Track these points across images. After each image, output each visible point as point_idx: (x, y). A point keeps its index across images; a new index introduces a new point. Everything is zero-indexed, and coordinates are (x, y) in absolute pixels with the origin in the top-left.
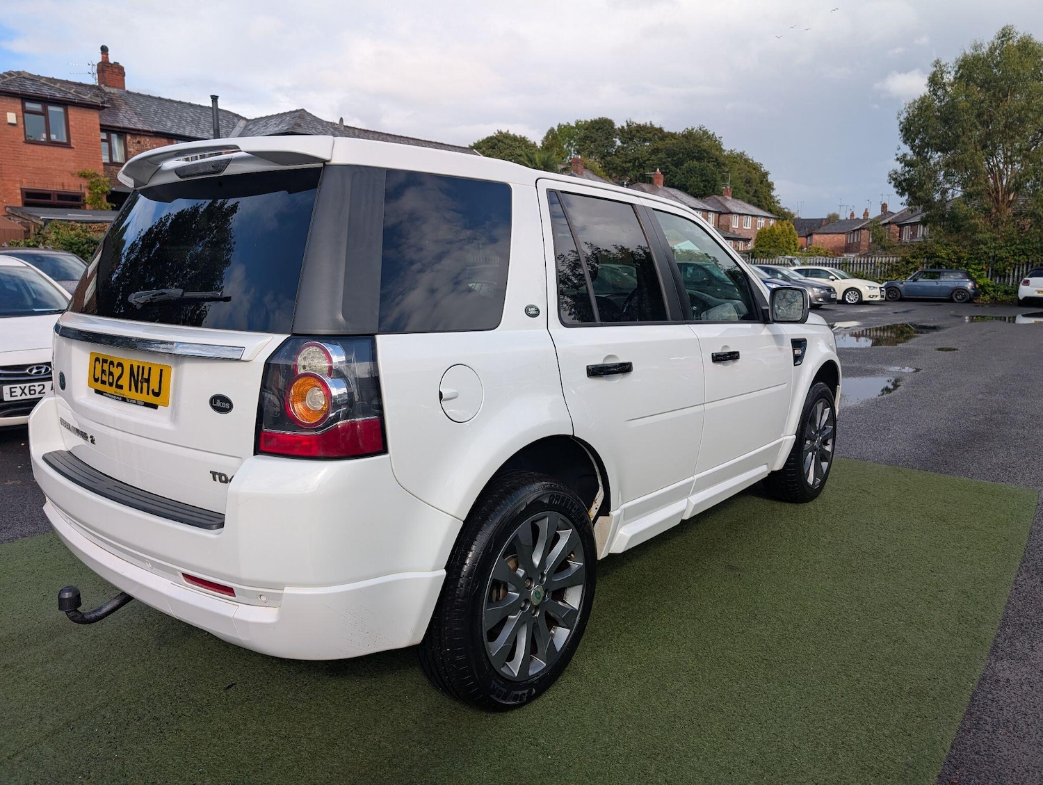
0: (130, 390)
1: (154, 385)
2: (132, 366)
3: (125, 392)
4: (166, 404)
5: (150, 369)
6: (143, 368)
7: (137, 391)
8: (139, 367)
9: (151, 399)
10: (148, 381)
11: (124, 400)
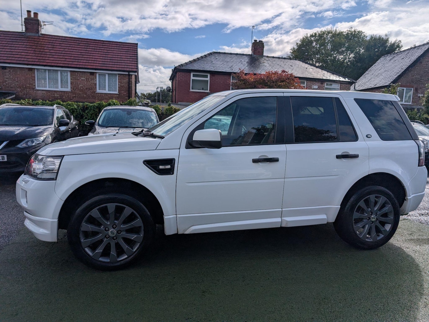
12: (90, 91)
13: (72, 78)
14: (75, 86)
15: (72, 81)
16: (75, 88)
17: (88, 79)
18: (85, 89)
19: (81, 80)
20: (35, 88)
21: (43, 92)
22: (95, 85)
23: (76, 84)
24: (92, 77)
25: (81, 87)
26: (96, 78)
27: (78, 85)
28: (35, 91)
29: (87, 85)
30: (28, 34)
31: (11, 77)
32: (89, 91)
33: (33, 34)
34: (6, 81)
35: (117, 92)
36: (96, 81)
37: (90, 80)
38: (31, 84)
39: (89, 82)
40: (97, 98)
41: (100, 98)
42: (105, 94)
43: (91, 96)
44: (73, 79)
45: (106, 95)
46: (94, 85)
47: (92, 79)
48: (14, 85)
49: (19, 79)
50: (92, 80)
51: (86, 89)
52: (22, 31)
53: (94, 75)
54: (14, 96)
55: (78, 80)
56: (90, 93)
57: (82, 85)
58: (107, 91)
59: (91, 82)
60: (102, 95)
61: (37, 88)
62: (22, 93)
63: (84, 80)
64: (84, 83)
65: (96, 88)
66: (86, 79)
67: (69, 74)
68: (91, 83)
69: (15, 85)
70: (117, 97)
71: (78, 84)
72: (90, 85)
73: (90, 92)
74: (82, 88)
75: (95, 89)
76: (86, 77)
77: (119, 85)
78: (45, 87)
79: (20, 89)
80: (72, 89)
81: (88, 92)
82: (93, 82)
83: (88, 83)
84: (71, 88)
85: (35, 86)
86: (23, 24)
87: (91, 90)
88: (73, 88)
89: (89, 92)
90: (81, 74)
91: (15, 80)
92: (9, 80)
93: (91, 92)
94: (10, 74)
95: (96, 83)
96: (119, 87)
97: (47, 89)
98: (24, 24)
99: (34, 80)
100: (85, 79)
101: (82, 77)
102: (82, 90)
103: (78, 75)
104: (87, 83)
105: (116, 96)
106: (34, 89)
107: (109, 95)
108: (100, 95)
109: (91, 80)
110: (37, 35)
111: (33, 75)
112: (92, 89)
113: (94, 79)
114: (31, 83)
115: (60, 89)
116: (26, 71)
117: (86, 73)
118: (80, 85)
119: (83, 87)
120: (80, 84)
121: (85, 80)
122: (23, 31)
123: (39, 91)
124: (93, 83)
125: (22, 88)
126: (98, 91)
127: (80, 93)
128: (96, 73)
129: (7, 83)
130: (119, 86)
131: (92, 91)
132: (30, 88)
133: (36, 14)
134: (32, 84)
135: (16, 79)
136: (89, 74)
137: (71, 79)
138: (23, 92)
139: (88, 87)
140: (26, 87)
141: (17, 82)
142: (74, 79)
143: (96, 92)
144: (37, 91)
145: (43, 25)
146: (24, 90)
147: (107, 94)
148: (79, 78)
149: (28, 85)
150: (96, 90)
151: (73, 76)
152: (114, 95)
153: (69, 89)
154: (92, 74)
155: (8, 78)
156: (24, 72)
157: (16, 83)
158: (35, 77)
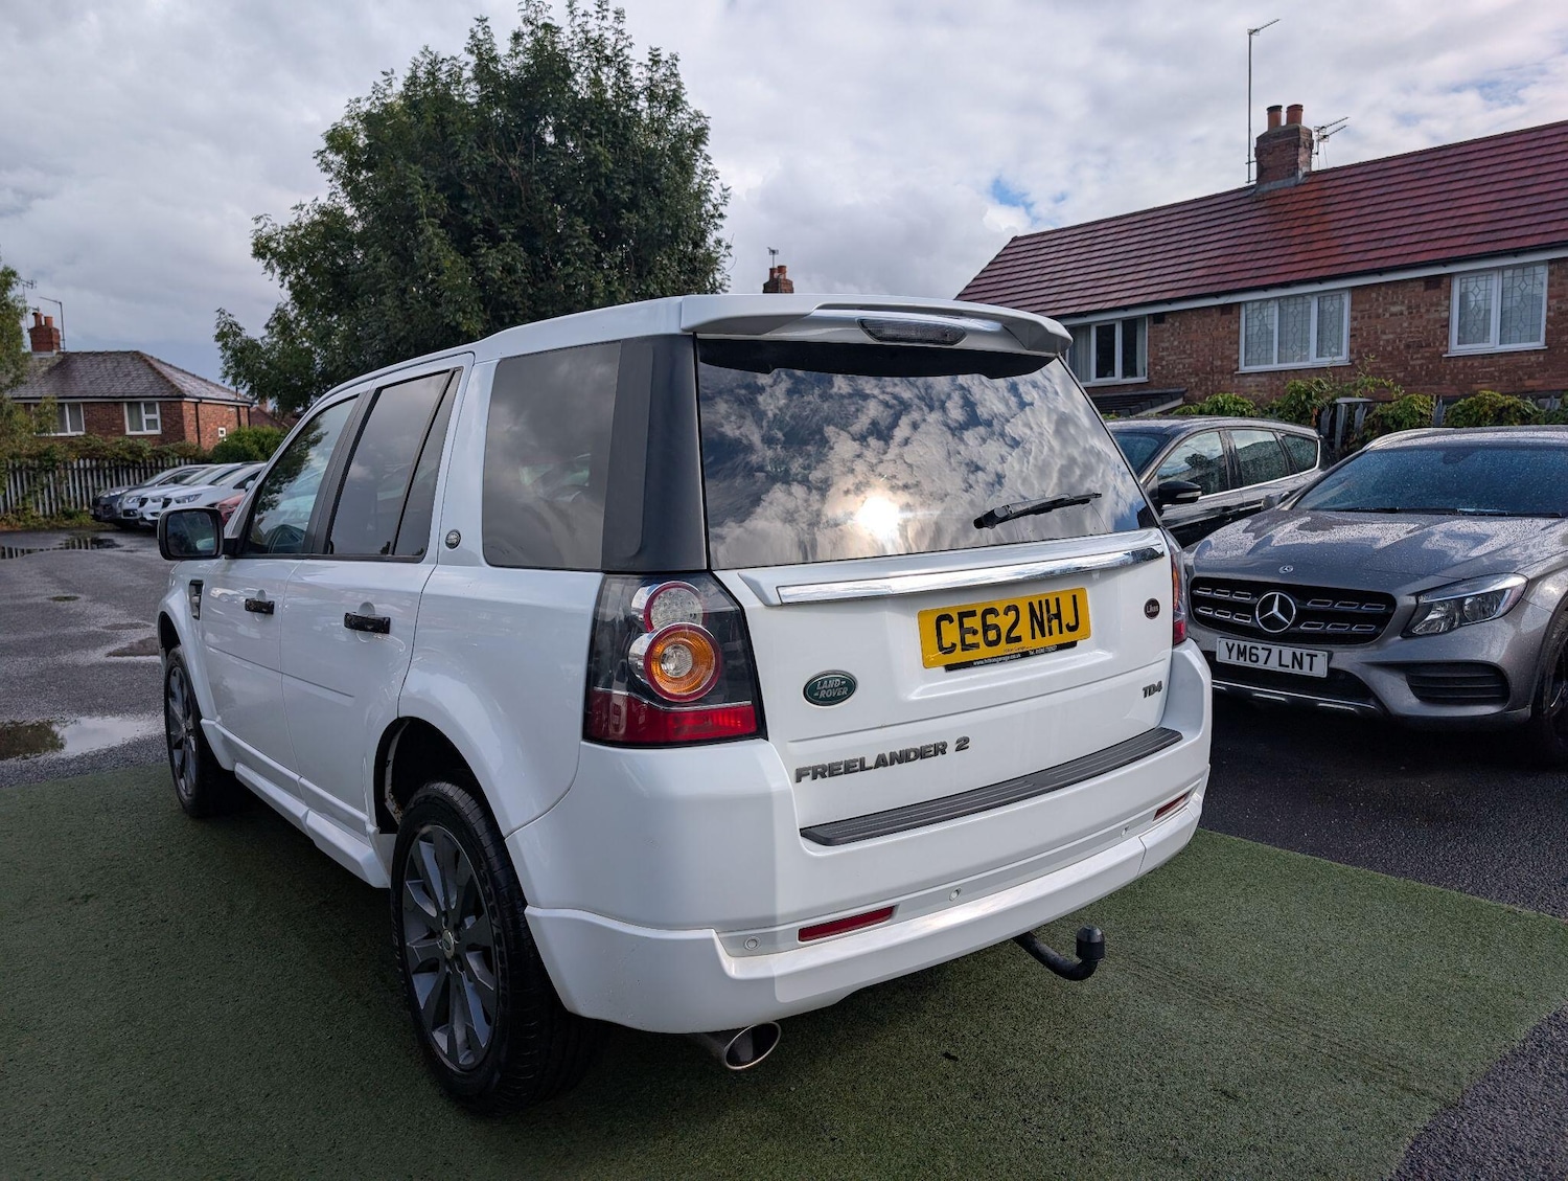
0: (1033, 637)
1: (1068, 617)
2: (1031, 604)
3: (1027, 643)
4: (1086, 636)
5: (1057, 600)
6: (1047, 601)
7: (1043, 635)
8: (1040, 602)
9: (1067, 637)
10: (1058, 616)
11: (1025, 655)
12: (1419, 356)
13: (1354, 314)
14: (1365, 342)
15: (1355, 323)
16: (1366, 350)
17: (1418, 306)
18: (1402, 347)
19: (1387, 315)
20: (1237, 369)
21: (1259, 379)
22: (1442, 326)
23: (1368, 333)
24: (1433, 295)
25: (1388, 341)
26: (1448, 298)
27: (1377, 338)
28: (1236, 381)
29: (1411, 332)
30: (1266, 188)
31: (1176, 343)
32: (1418, 353)
33: (1279, 184)
34: (1162, 358)
35: (1540, 344)
36: (1448, 308)
37: (1423, 310)
38: (1226, 357)
39: (1421, 317)
40: (1448, 377)
41: (1462, 376)
42: (1483, 356)
43: (1423, 373)
44: (1359, 318)
45: (1486, 361)
46: (1437, 326)
47: (1432, 305)
48: (1181, 366)
49: (1194, 346)
50: (1433, 309)
51: (1408, 346)
52: (1247, 185)
53: (1443, 286)
54: (1180, 402)
55: (1378, 316)
56: (1419, 362)
57: (1391, 336)
58: (1493, 345)
59: (1426, 317)
60: (1469, 363)
61: (1244, 369)
62: (1200, 390)
63: (1402, 314)
64: (1401, 325)
65: (1446, 338)
66: (1409, 307)
67: (1347, 299)
68: (1429, 320)
69: (1184, 367)
70: (1539, 364)
71: (1376, 333)
72: (1421, 329)
73: (1421, 358)
74: (1390, 348)
75: (1441, 344)
76: (1410, 302)
77: (1549, 309)
78: (1269, 361)
79: (1197, 379)
80: (1354, 356)
81: (1412, 357)
82: (1436, 315)
83: (1416, 322)
84: (1351, 351)
85: (1237, 361)
86: (1253, 158)
87: (1427, 349)
88: (1359, 352)
89: (1417, 359)
90: (1390, 292)
91: (1185, 352)
92: (1169, 355)
93: (1428, 357)
94: (1172, 335)
95: (1448, 320)
96: (1549, 320)
97: (1275, 366)
98: (1255, 159)
99: (1237, 343)
100: (1404, 308)
101: (1394, 304)
102: (1391, 353)
103: (1377, 300)
104: (1410, 324)
105: (1533, 358)
106: (1233, 372)
107: (1502, 361)
108: (1461, 364)
109: (1428, 311)
110: (1292, 181)
111: (1234, 327)
112: (1428, 345)
113: (1438, 304)
114: (1227, 353)
115: (1313, 361)
116: (1216, 315)
117: (1410, 284)
118: (1385, 337)
119: (1395, 341)
120: (1384, 333)
121: (1406, 313)
122: (1251, 184)
123: (1249, 379)
124: (1436, 321)
125: (1201, 375)
126: (1456, 348)
127: (1382, 366)
128: (1451, 275)
129: (1164, 363)
130: (1552, 314)
131: (1427, 352)
132: (1222, 372)
133: (1296, 110)
134: (1229, 357)
135: (1188, 347)
136: (1420, 287)
137: (1354, 319)
138: (1203, 388)
139: (1412, 337)
140: (1212, 369)
141: (1190, 356)
142: (1363, 318)
143: (1446, 352)
144: (1241, 379)
145: (1319, 141)
146: (1207, 379)
147: (1491, 355)
148: (1380, 311)
149: (1219, 363)
150: (1447, 346)
151: (1361, 307)
152: (1526, 358)
153: (1343, 359)
154: (1433, 282)
155: (1167, 349)
156: (1209, 320)
157: (1187, 361)
158: (1238, 332)
